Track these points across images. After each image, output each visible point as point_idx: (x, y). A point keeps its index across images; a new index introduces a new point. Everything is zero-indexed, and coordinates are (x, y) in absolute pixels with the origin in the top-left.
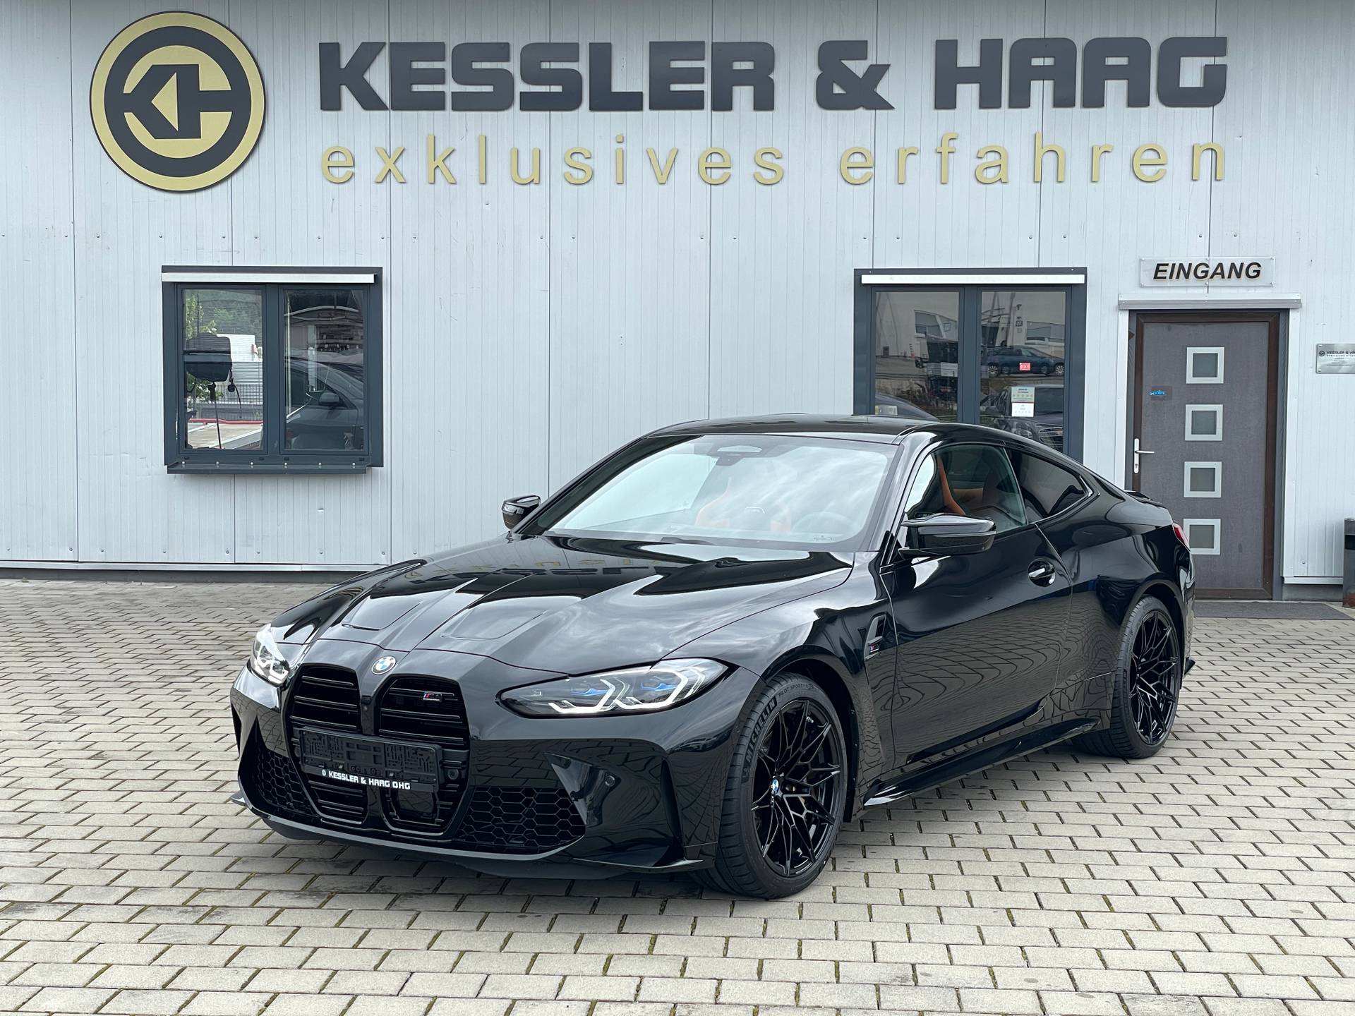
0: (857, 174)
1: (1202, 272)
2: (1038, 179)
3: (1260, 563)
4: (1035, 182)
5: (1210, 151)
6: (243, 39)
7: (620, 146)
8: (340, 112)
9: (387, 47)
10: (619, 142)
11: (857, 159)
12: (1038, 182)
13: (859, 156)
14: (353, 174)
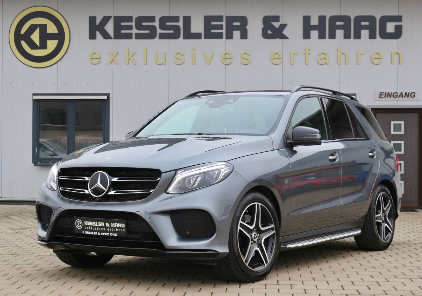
0: (276, 61)
1: (396, 95)
2: (339, 63)
3: (417, 196)
5: (397, 55)
6: (62, 15)
8: (96, 40)
9: (113, 18)
10: (193, 50)
11: (276, 56)
12: (339, 64)
13: (277, 55)
14: (100, 61)
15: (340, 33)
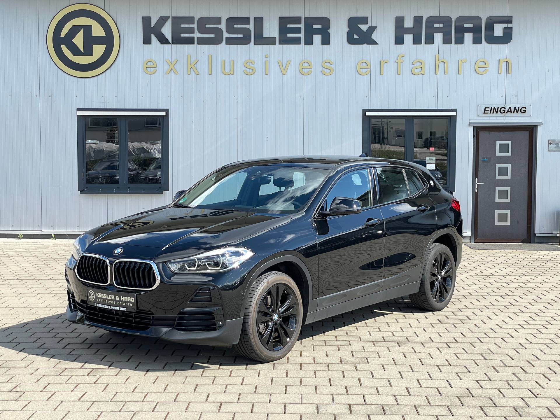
0: (363, 71)
1: (503, 111)
2: (437, 73)
3: (526, 228)
4: (435, 74)
5: (506, 62)
6: (110, 15)
7: (266, 59)
8: (151, 45)
9: (170, 18)
10: (266, 58)
11: (364, 65)
14: (156, 70)
15: (438, 37)
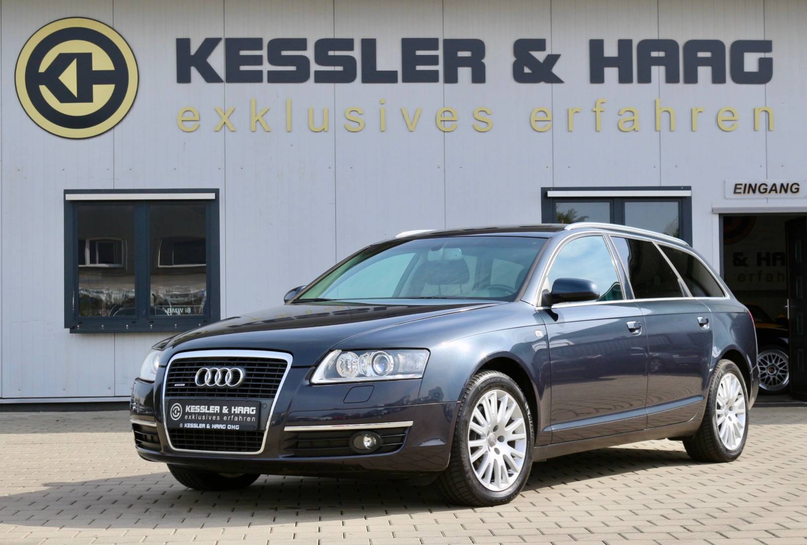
0: (539, 126)
1: (764, 189)
2: (658, 129)
5: (764, 112)
6: (123, 36)
7: (382, 106)
8: (189, 84)
9: (223, 41)
11: (541, 116)
12: (658, 131)
13: (542, 113)
14: (199, 126)
15: (658, 72)
